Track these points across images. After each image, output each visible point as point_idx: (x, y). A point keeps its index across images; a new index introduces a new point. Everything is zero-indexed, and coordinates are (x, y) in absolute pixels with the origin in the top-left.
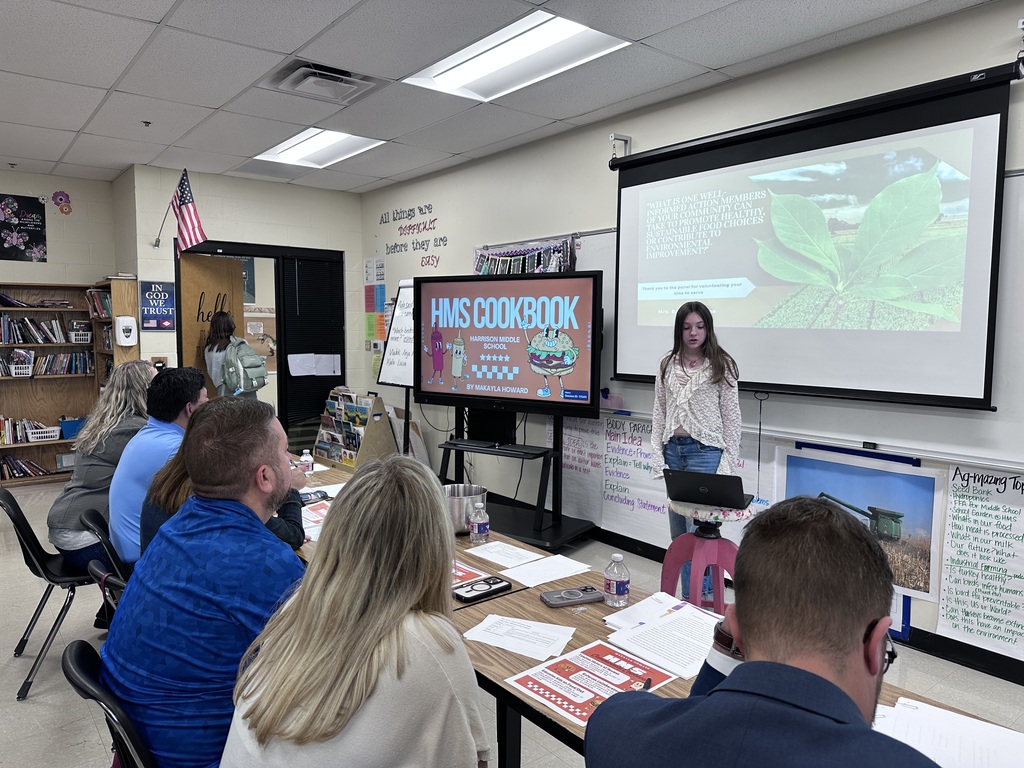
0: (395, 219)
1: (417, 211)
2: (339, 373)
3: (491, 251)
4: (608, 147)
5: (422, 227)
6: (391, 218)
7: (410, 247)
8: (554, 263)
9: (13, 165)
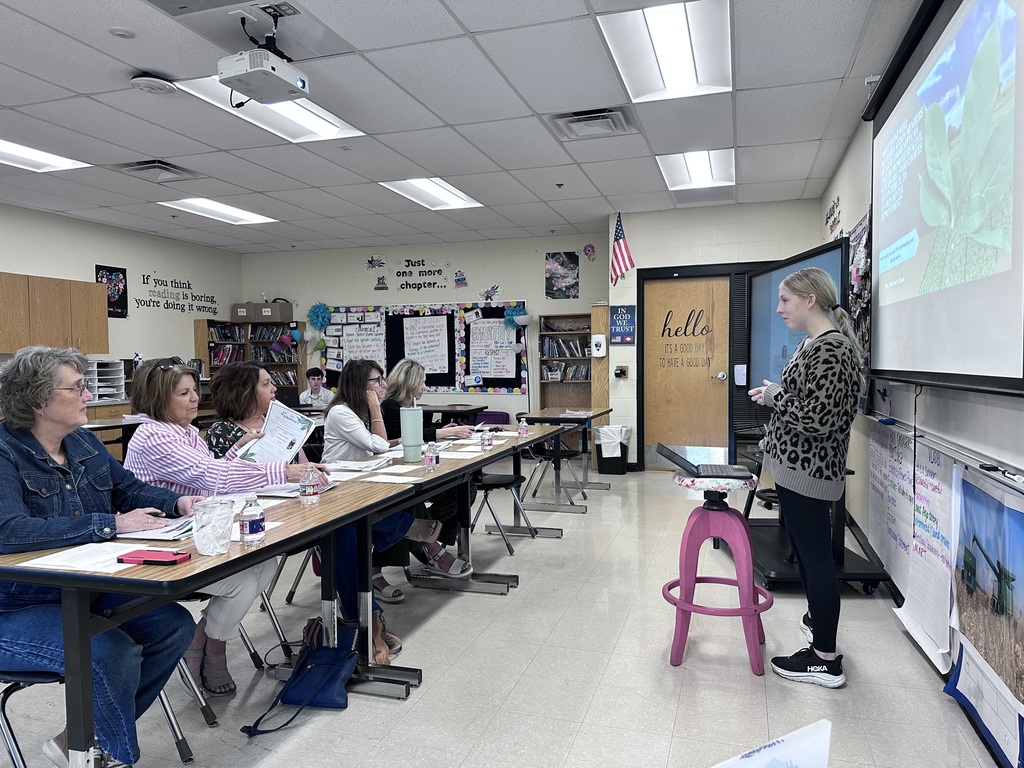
1: (835, 206)
5: (836, 222)
9: (552, 231)
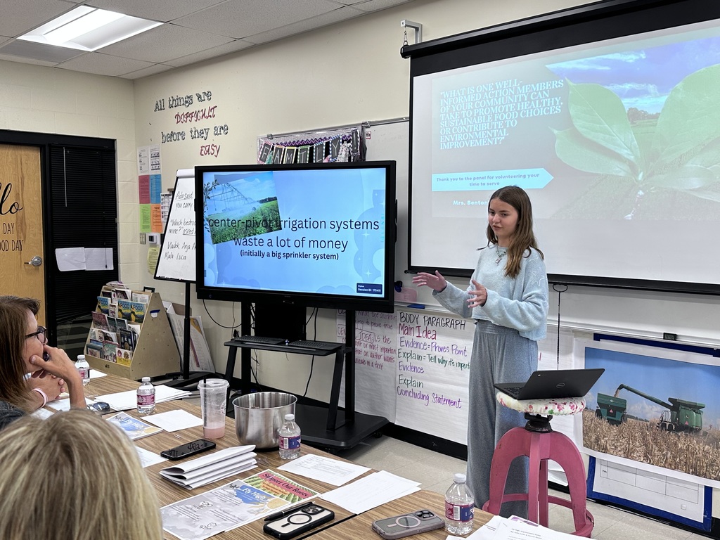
0: (171, 107)
1: (195, 98)
2: (111, 268)
3: (275, 140)
4: (398, 34)
5: (200, 114)
6: (167, 105)
7: (188, 136)
8: (344, 153)
